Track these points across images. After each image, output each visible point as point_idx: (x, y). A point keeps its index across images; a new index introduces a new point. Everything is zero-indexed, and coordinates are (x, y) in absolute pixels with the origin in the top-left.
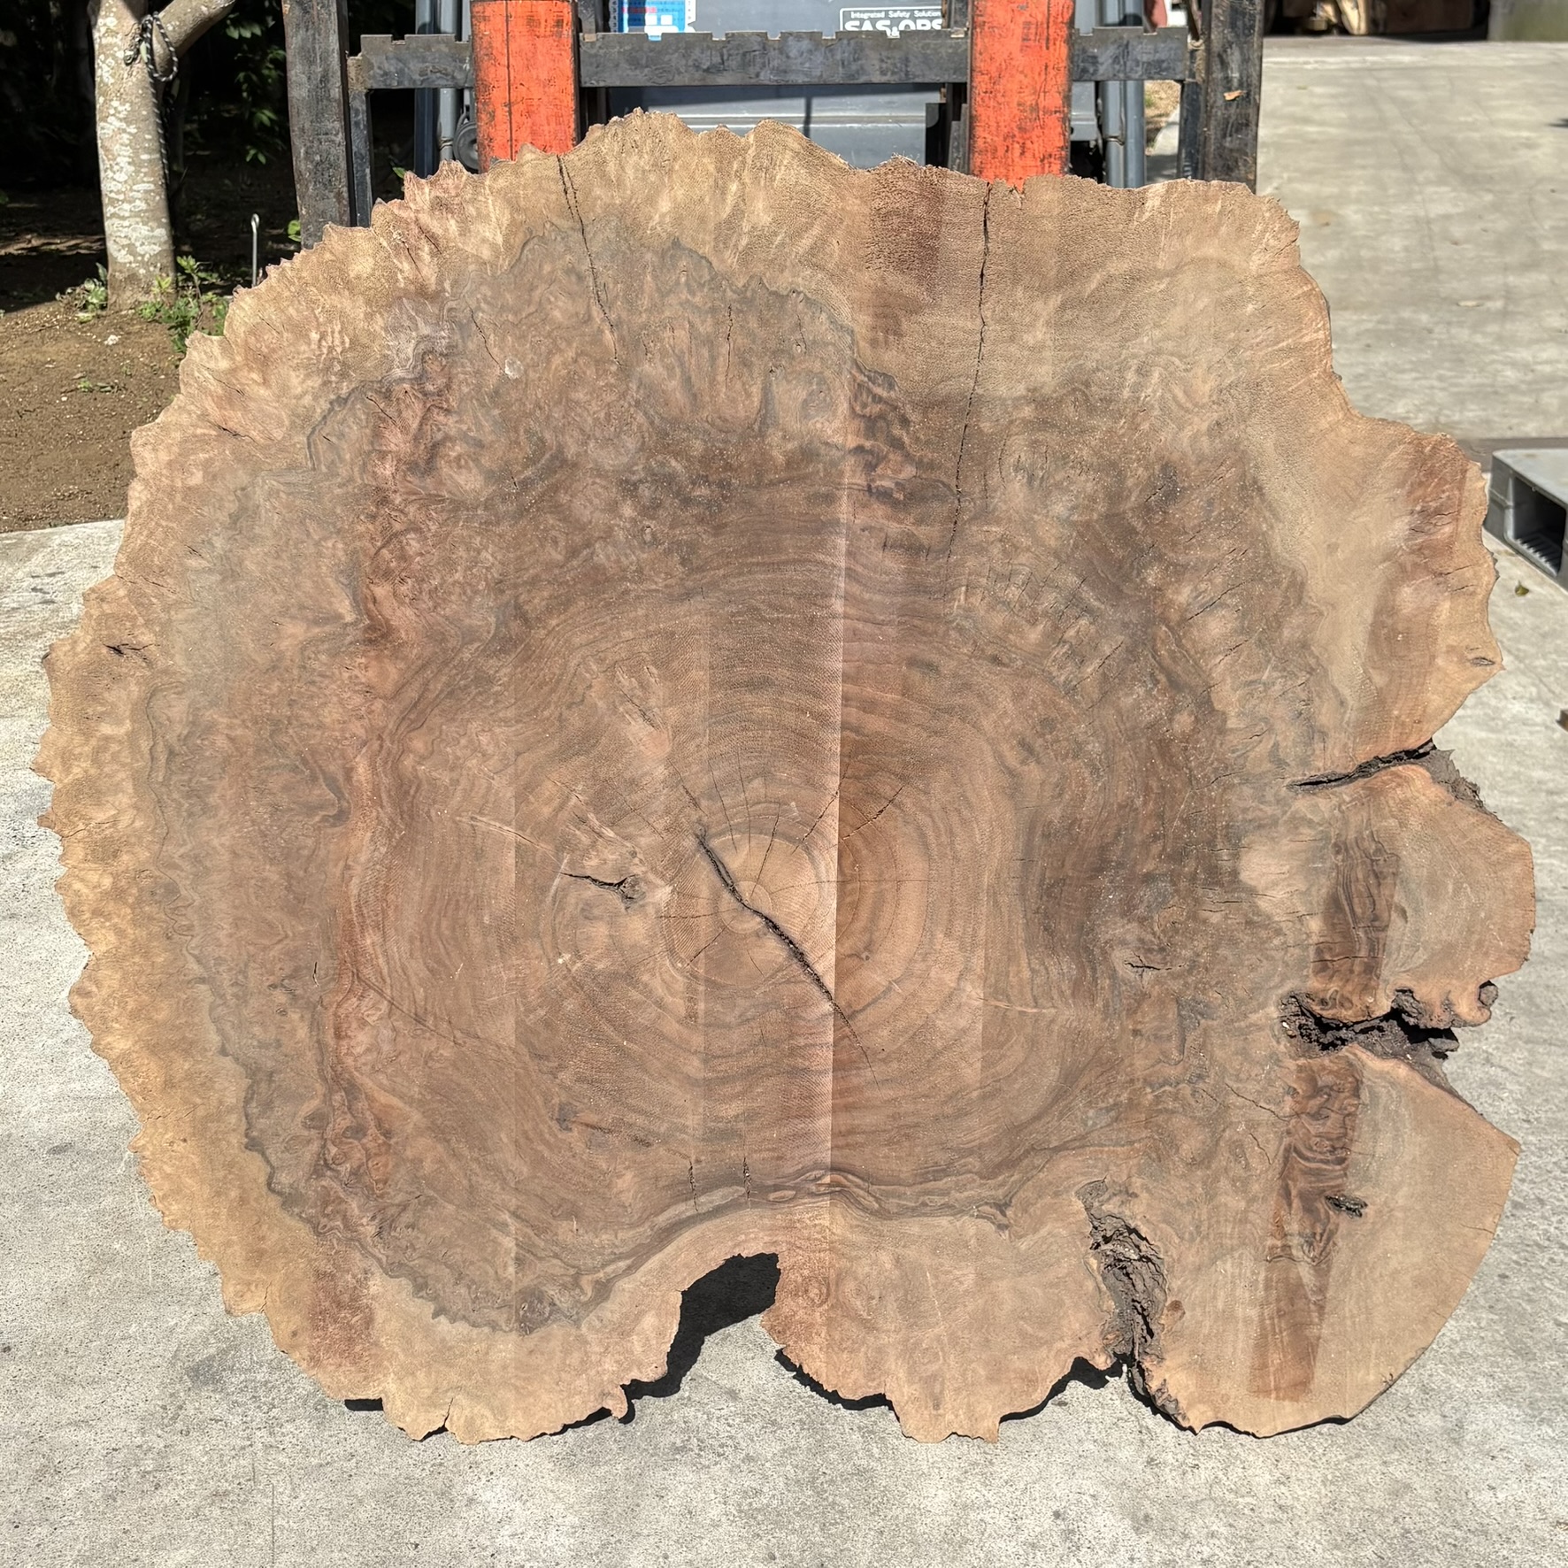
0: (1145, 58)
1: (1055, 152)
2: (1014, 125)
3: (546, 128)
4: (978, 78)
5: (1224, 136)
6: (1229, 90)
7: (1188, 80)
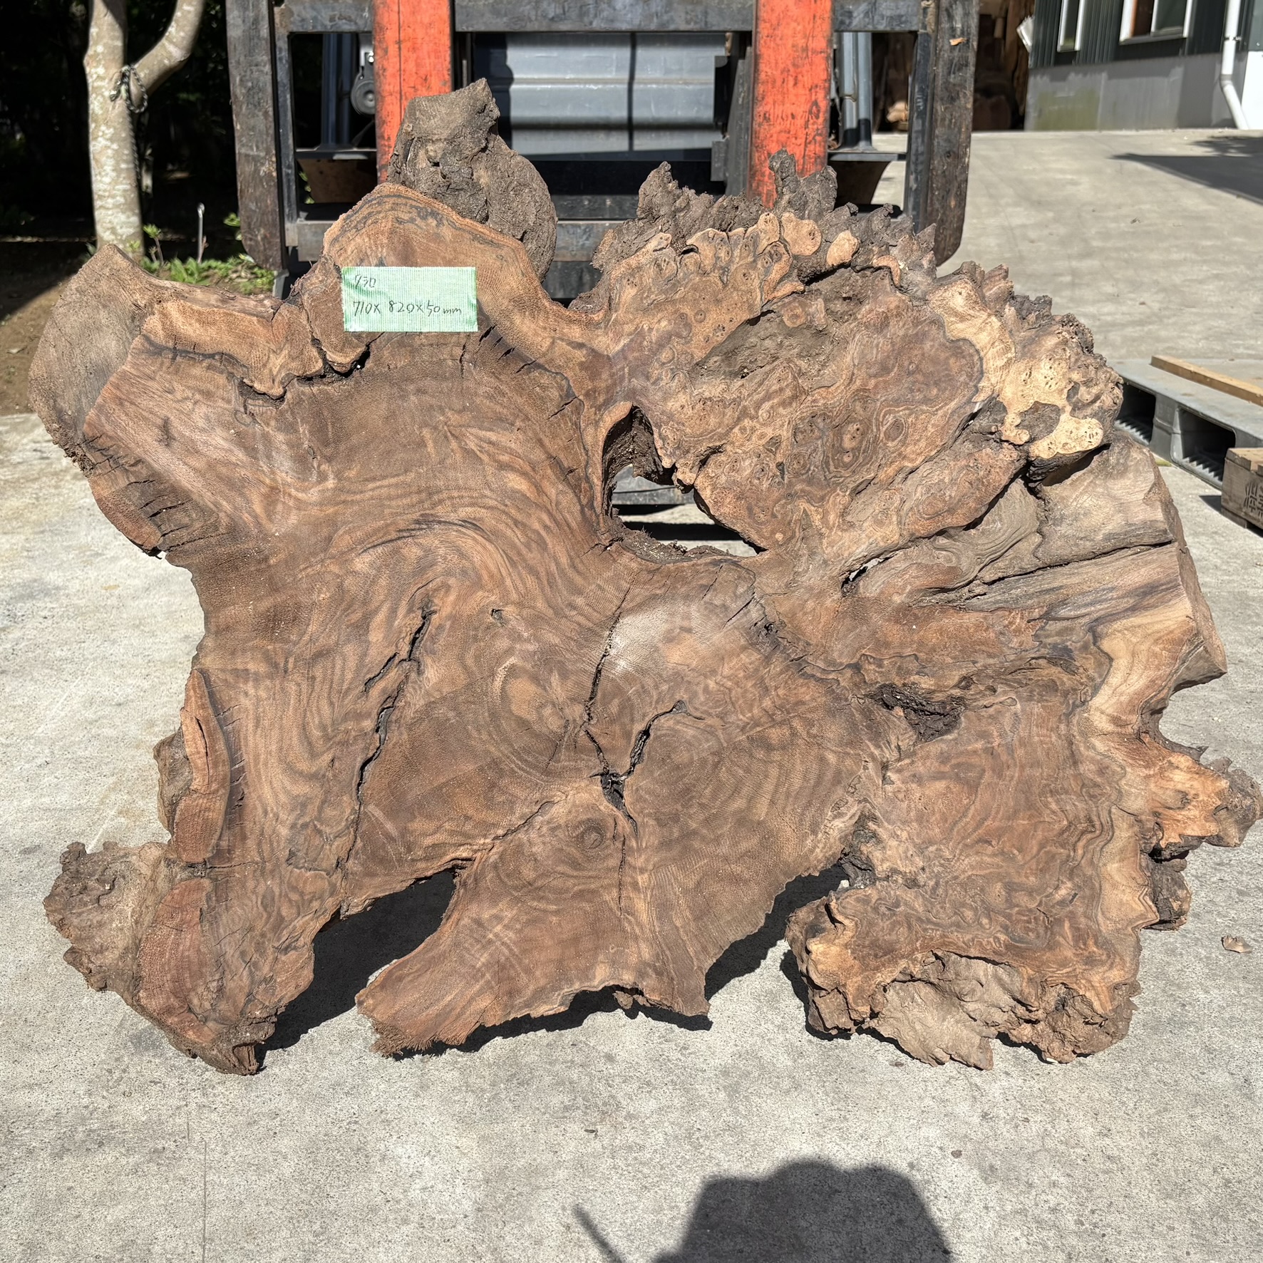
0: (888, 13)
1: (820, 84)
2: (789, 63)
3: (427, 61)
4: (762, 26)
5: (949, 73)
6: (954, 37)
7: (921, 31)
